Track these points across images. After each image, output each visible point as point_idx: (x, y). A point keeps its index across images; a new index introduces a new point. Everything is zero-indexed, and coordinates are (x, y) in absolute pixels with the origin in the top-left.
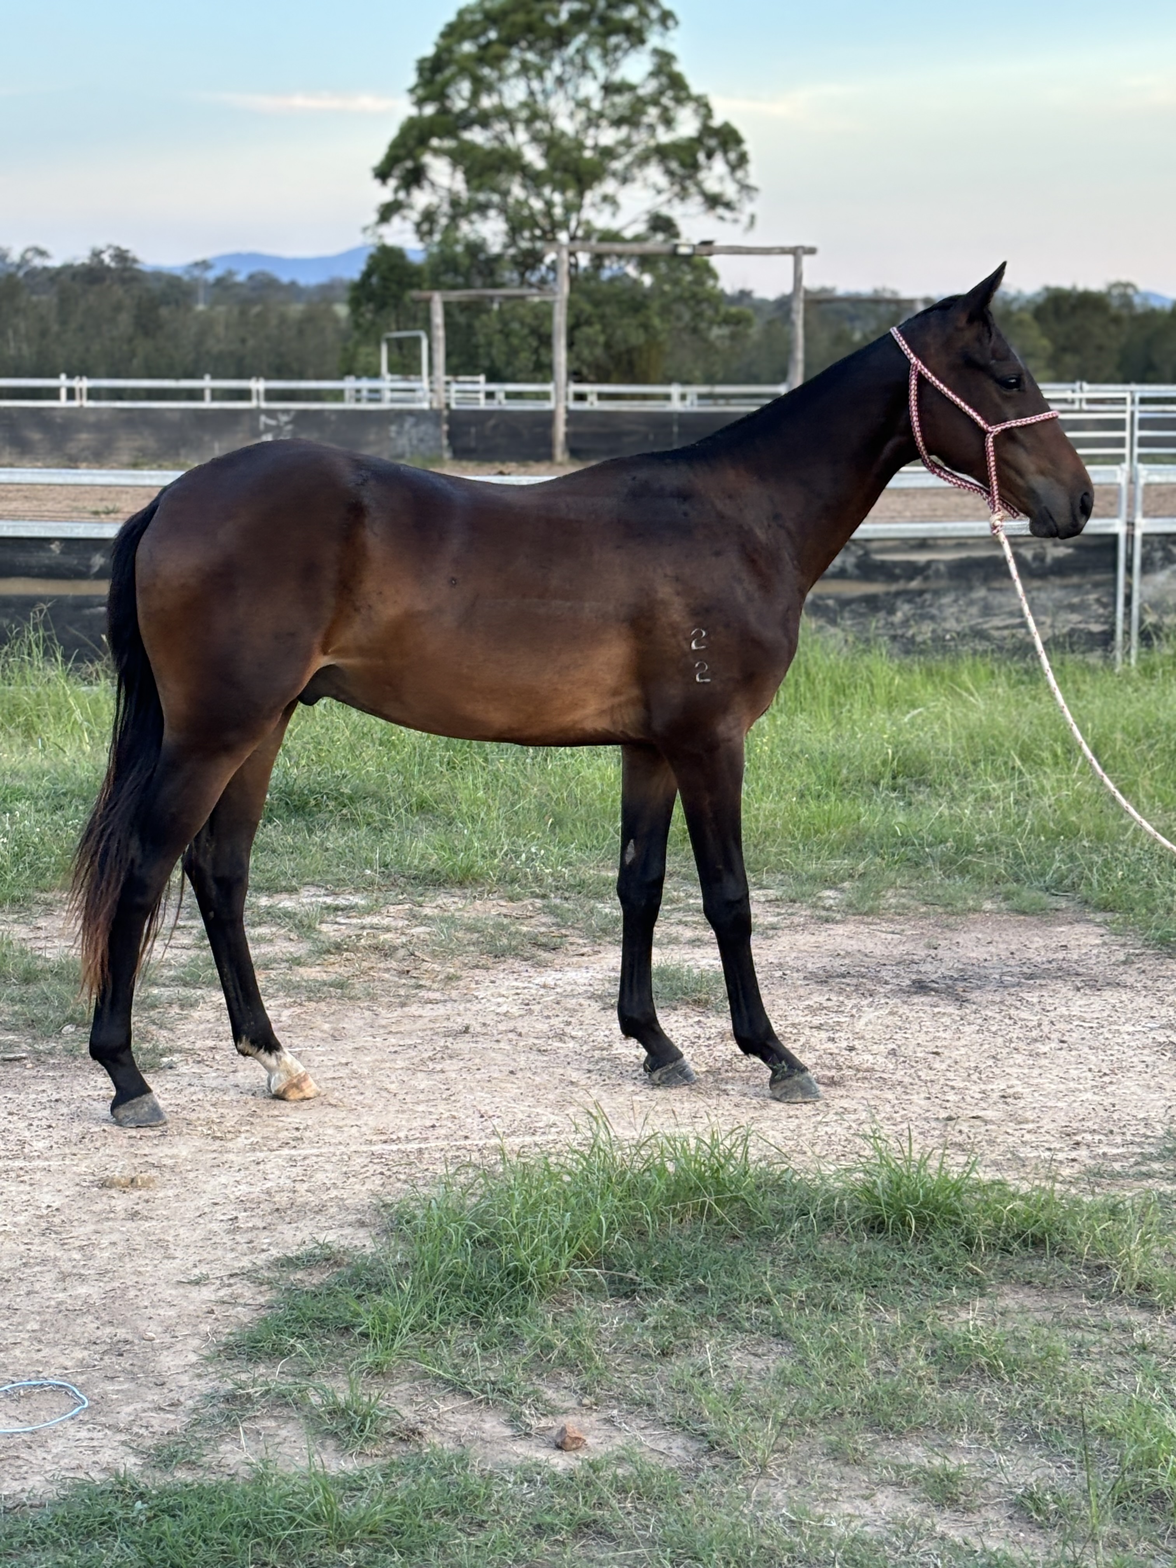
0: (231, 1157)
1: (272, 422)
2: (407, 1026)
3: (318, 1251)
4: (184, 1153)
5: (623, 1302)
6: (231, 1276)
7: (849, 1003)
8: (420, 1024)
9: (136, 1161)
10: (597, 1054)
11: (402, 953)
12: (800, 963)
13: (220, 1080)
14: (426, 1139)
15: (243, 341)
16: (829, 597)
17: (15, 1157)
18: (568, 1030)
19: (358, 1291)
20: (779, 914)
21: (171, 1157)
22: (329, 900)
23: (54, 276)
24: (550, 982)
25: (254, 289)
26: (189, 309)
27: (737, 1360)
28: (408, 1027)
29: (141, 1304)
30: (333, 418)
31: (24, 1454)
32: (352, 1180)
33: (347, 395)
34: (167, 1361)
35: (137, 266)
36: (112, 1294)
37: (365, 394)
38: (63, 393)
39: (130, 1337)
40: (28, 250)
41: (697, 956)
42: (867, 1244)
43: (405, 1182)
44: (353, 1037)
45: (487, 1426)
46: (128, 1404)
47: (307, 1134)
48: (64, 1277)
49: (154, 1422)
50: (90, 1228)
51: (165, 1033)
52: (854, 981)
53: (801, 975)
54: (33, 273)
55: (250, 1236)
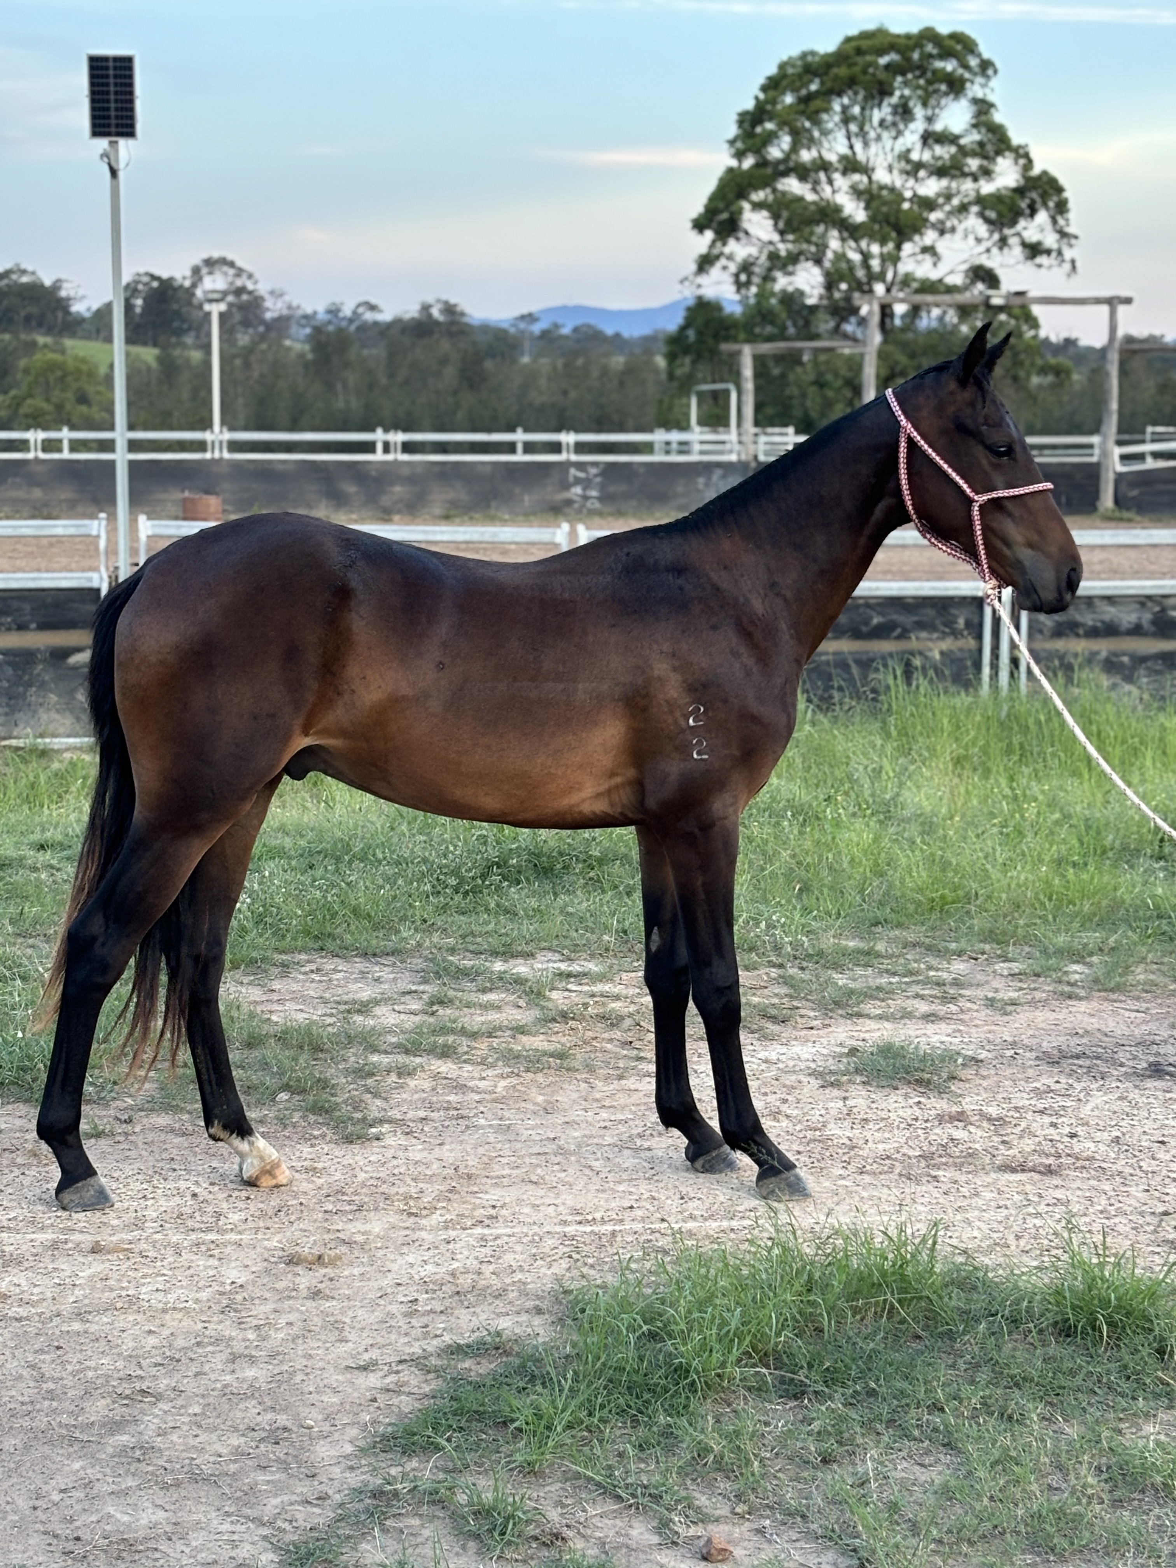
0: (423, 1234)
1: (581, 475)
2: (622, 1099)
3: (488, 1339)
4: (377, 1230)
5: (792, 1404)
6: (401, 1362)
7: (1078, 1086)
8: (635, 1098)
9: (327, 1237)
10: (809, 1134)
11: (628, 1022)
12: (1034, 1041)
13: (425, 1154)
14: (621, 1221)
15: (565, 393)
16: (1124, 654)
17: (209, 1230)
18: (784, 1108)
19: (522, 1384)
20: (1021, 989)
21: (363, 1234)
22: (563, 966)
23: (384, 330)
24: (773, 1056)
25: (578, 341)
26: (514, 361)
27: (903, 1469)
28: (622, 1101)
29: (306, 1390)
30: (642, 470)
31: (164, 1546)
32: (540, 1262)
33: (657, 447)
34: (324, 1451)
35: (466, 320)
36: (278, 1378)
37: (674, 446)
38: (379, 447)
39: (289, 1424)
40: (359, 306)
41: (929, 1032)
42: (1053, 1349)
43: (592, 1266)
44: (565, 1110)
45: (634, 1533)
46: (276, 1496)
47: (504, 1212)
48: (234, 1358)
49: (299, 1516)
50: (270, 1306)
51: (378, 1102)
52: (1088, 1063)
53: (1034, 1054)
54: (364, 328)
55: (425, 1320)
